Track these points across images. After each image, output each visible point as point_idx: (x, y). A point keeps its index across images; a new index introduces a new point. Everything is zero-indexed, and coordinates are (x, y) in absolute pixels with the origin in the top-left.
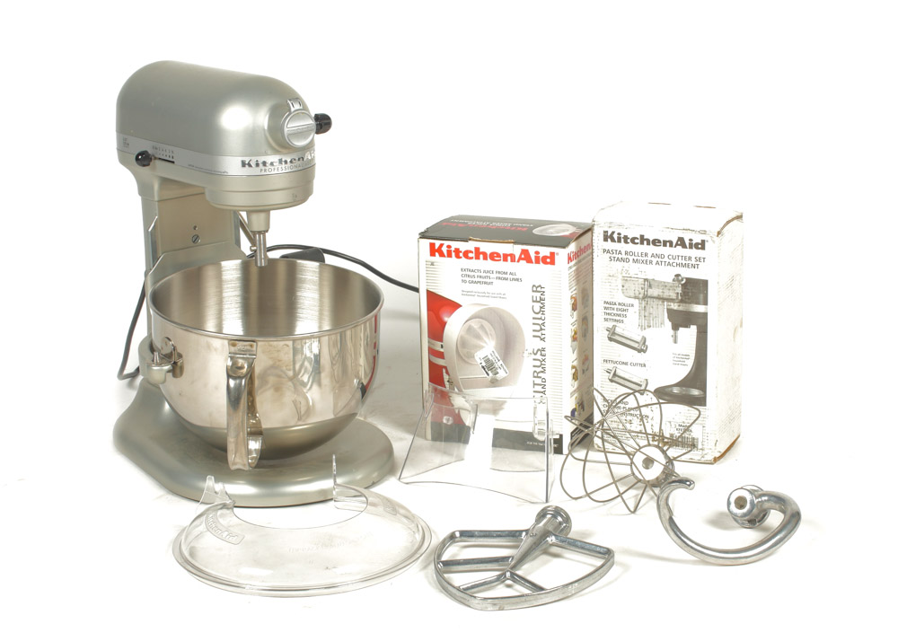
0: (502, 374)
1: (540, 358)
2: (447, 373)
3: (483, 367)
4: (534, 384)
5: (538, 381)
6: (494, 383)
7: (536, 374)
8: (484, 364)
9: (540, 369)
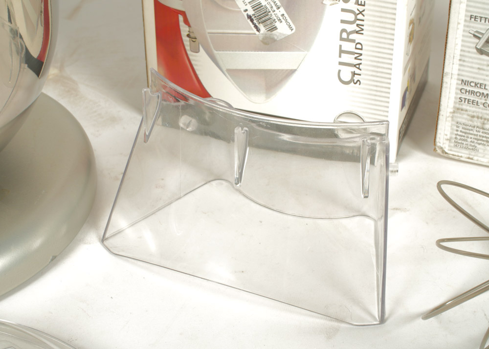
0: (283, 29)
1: (355, 8)
2: (186, 22)
3: (249, 17)
4: (342, 52)
5: (349, 46)
6: (270, 44)
7: (344, 35)
8: (251, 12)
9: (353, 27)
